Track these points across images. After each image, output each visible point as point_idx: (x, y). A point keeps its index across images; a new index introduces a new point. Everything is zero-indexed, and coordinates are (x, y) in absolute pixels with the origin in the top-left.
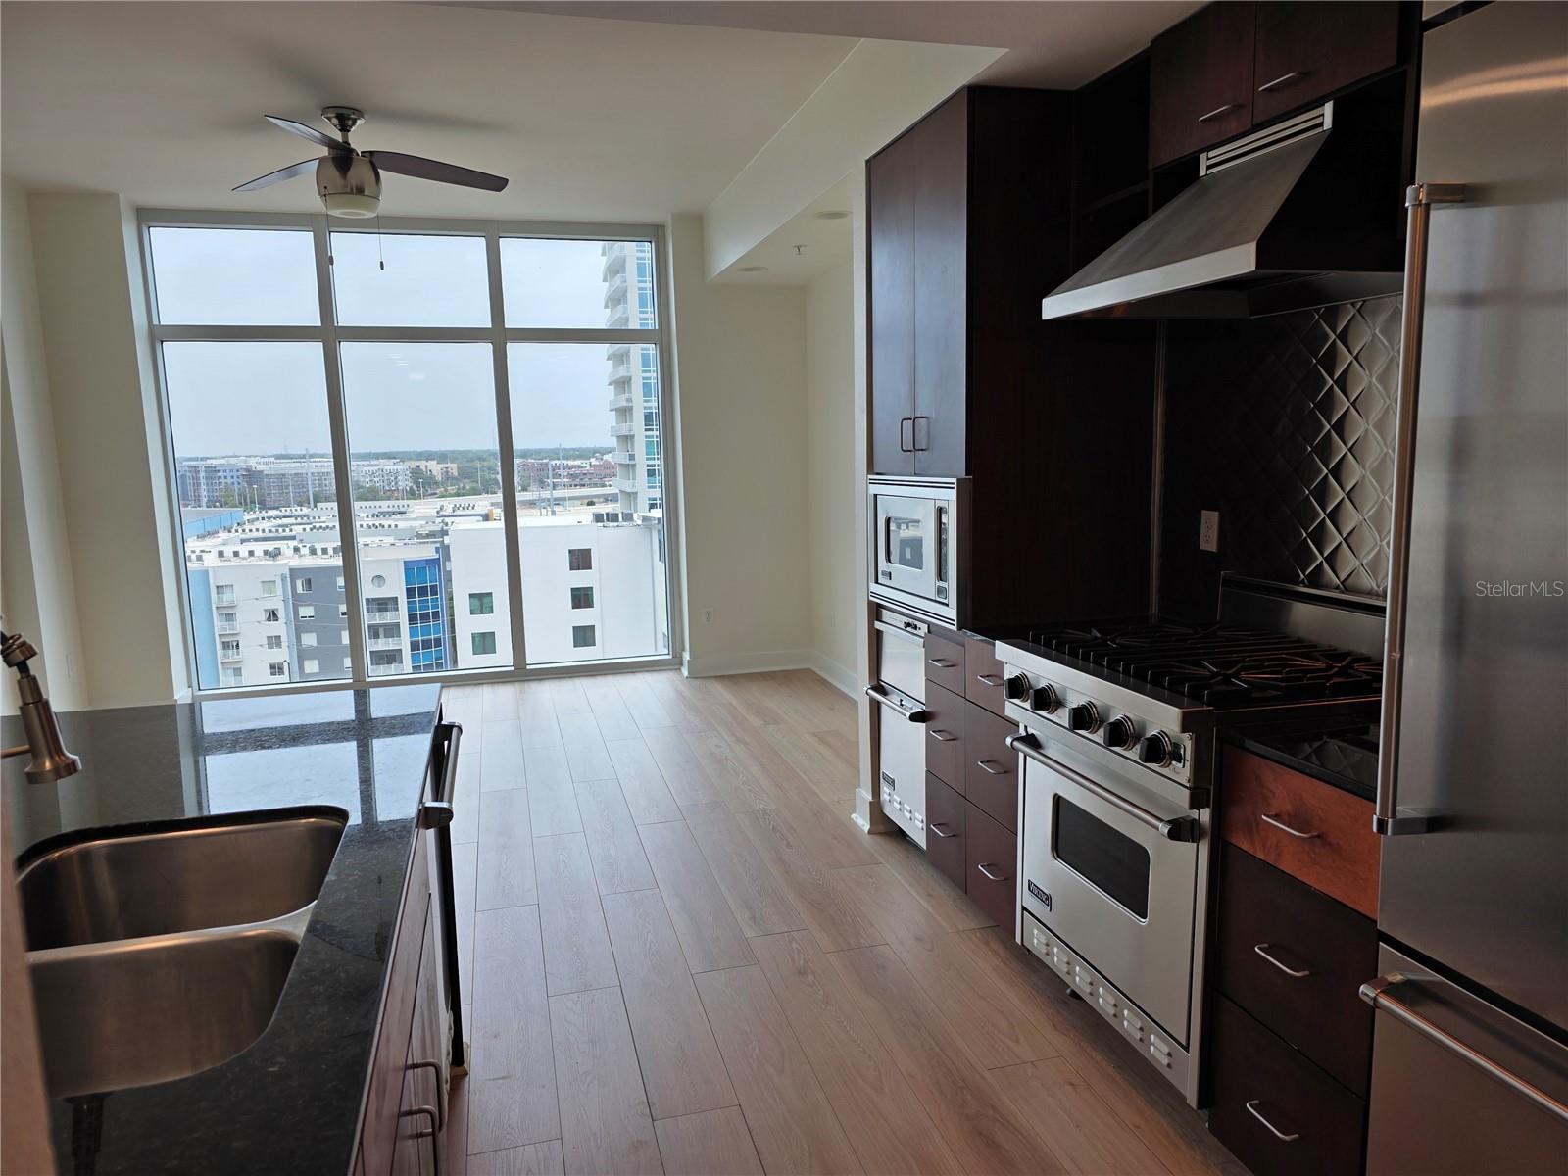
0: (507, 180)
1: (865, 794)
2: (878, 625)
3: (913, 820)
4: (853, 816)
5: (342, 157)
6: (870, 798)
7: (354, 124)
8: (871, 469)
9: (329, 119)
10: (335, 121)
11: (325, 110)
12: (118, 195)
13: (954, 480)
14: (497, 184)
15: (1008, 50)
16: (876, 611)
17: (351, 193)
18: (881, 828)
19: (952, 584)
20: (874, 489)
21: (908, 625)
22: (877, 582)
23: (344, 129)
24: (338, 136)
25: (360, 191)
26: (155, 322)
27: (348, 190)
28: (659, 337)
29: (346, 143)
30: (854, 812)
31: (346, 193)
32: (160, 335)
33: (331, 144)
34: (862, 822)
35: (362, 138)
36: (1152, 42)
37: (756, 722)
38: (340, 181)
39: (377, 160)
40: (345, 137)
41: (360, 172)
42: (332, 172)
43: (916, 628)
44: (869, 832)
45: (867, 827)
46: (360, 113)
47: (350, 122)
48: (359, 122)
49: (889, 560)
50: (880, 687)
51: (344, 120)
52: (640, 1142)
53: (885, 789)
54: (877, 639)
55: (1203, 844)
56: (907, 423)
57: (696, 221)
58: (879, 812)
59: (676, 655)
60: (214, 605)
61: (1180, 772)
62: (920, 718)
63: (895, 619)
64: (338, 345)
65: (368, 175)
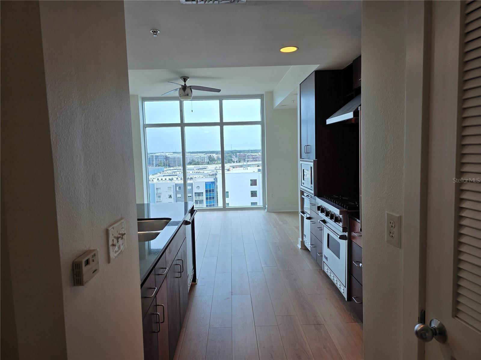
0: (221, 90)
1: (300, 239)
2: (303, 196)
3: (308, 245)
4: (298, 245)
5: (184, 88)
6: (301, 240)
8: (301, 158)
10: (183, 80)
11: (181, 77)
12: (138, 96)
13: (313, 160)
14: (219, 91)
15: (319, 65)
16: (302, 193)
18: (304, 248)
19: (313, 185)
20: (301, 162)
21: (307, 196)
22: (302, 185)
23: (185, 81)
24: (183, 83)
25: (188, 95)
26: (145, 123)
27: (185, 95)
28: (261, 123)
29: (185, 85)
31: (185, 96)
32: (146, 126)
33: (182, 85)
34: (299, 246)
35: (189, 83)
36: (353, 61)
37: (281, 223)
38: (184, 93)
39: (191, 88)
40: (185, 83)
41: (188, 90)
42: (182, 91)
43: (309, 196)
44: (300, 248)
46: (188, 78)
47: (186, 80)
48: (188, 80)
49: (304, 180)
50: (303, 212)
51: (185, 80)
52: (228, 298)
53: (304, 238)
54: (302, 200)
55: (347, 241)
56: (306, 146)
57: (271, 94)
58: (303, 243)
59: (264, 206)
60: (156, 193)
61: (341, 224)
62: (309, 218)
63: (305, 194)
64: (184, 127)
65: (190, 91)
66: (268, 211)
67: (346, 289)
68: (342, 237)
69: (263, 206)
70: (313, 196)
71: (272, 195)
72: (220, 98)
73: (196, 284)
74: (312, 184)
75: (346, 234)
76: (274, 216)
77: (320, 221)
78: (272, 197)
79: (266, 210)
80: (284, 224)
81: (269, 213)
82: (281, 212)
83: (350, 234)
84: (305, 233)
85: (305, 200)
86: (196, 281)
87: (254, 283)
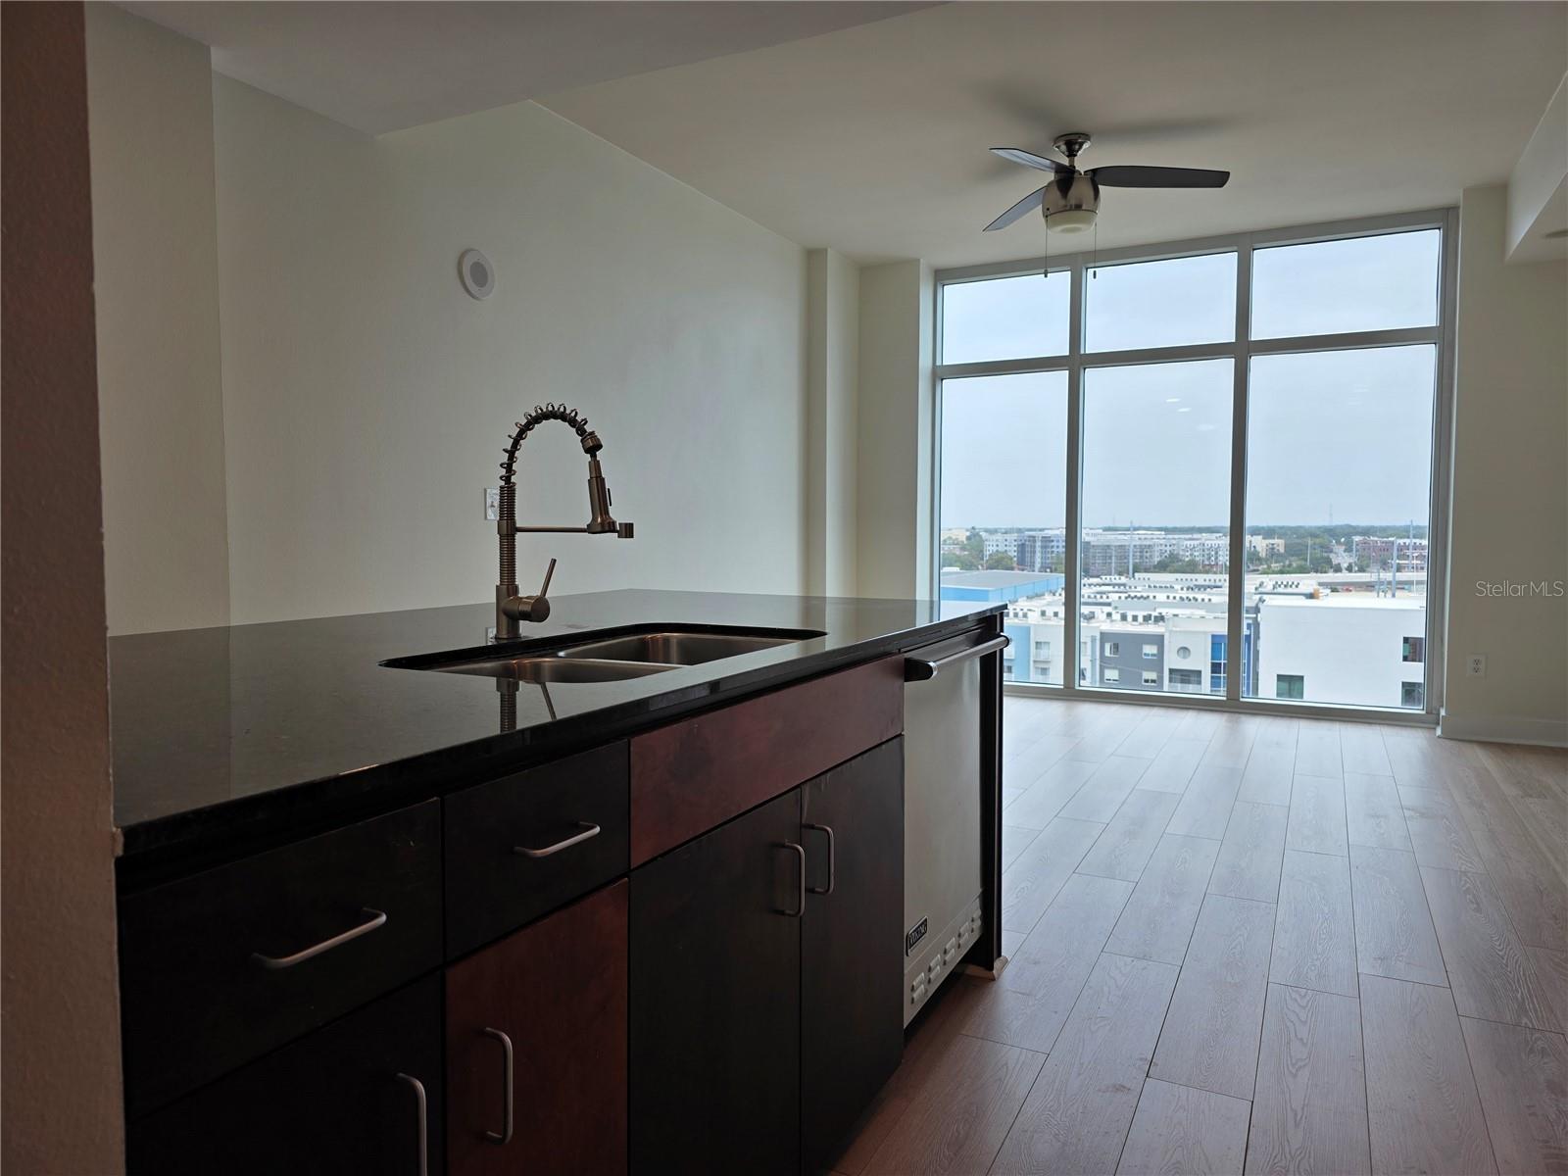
5: (1066, 178)
7: (1080, 149)
9: (1058, 147)
10: (1064, 148)
11: (1056, 140)
12: (918, 261)
14: (1220, 179)
17: (1070, 210)
23: (1072, 154)
24: (1065, 161)
25: (1078, 207)
26: (938, 363)
27: (1068, 208)
28: (1439, 334)
29: (1072, 166)
31: (1066, 211)
32: (940, 374)
33: (1059, 169)
35: (1086, 160)
37: (1514, 794)
38: (1062, 202)
39: (1098, 177)
40: (1072, 162)
41: (1080, 190)
42: (1056, 193)
46: (1087, 137)
47: (1077, 147)
48: (1085, 146)
51: (1072, 146)
52: (1120, 1088)
57: (1497, 195)
59: (1431, 709)
60: (1032, 659)
64: (1082, 371)
65: (1088, 191)
66: (1446, 736)
69: (1424, 712)
71: (1477, 662)
72: (1244, 243)
73: (993, 979)
76: (1482, 758)
78: (1477, 670)
79: (1439, 732)
80: (1531, 796)
81: (1447, 741)
82: (1518, 745)
86: (997, 964)
87: (1289, 1043)
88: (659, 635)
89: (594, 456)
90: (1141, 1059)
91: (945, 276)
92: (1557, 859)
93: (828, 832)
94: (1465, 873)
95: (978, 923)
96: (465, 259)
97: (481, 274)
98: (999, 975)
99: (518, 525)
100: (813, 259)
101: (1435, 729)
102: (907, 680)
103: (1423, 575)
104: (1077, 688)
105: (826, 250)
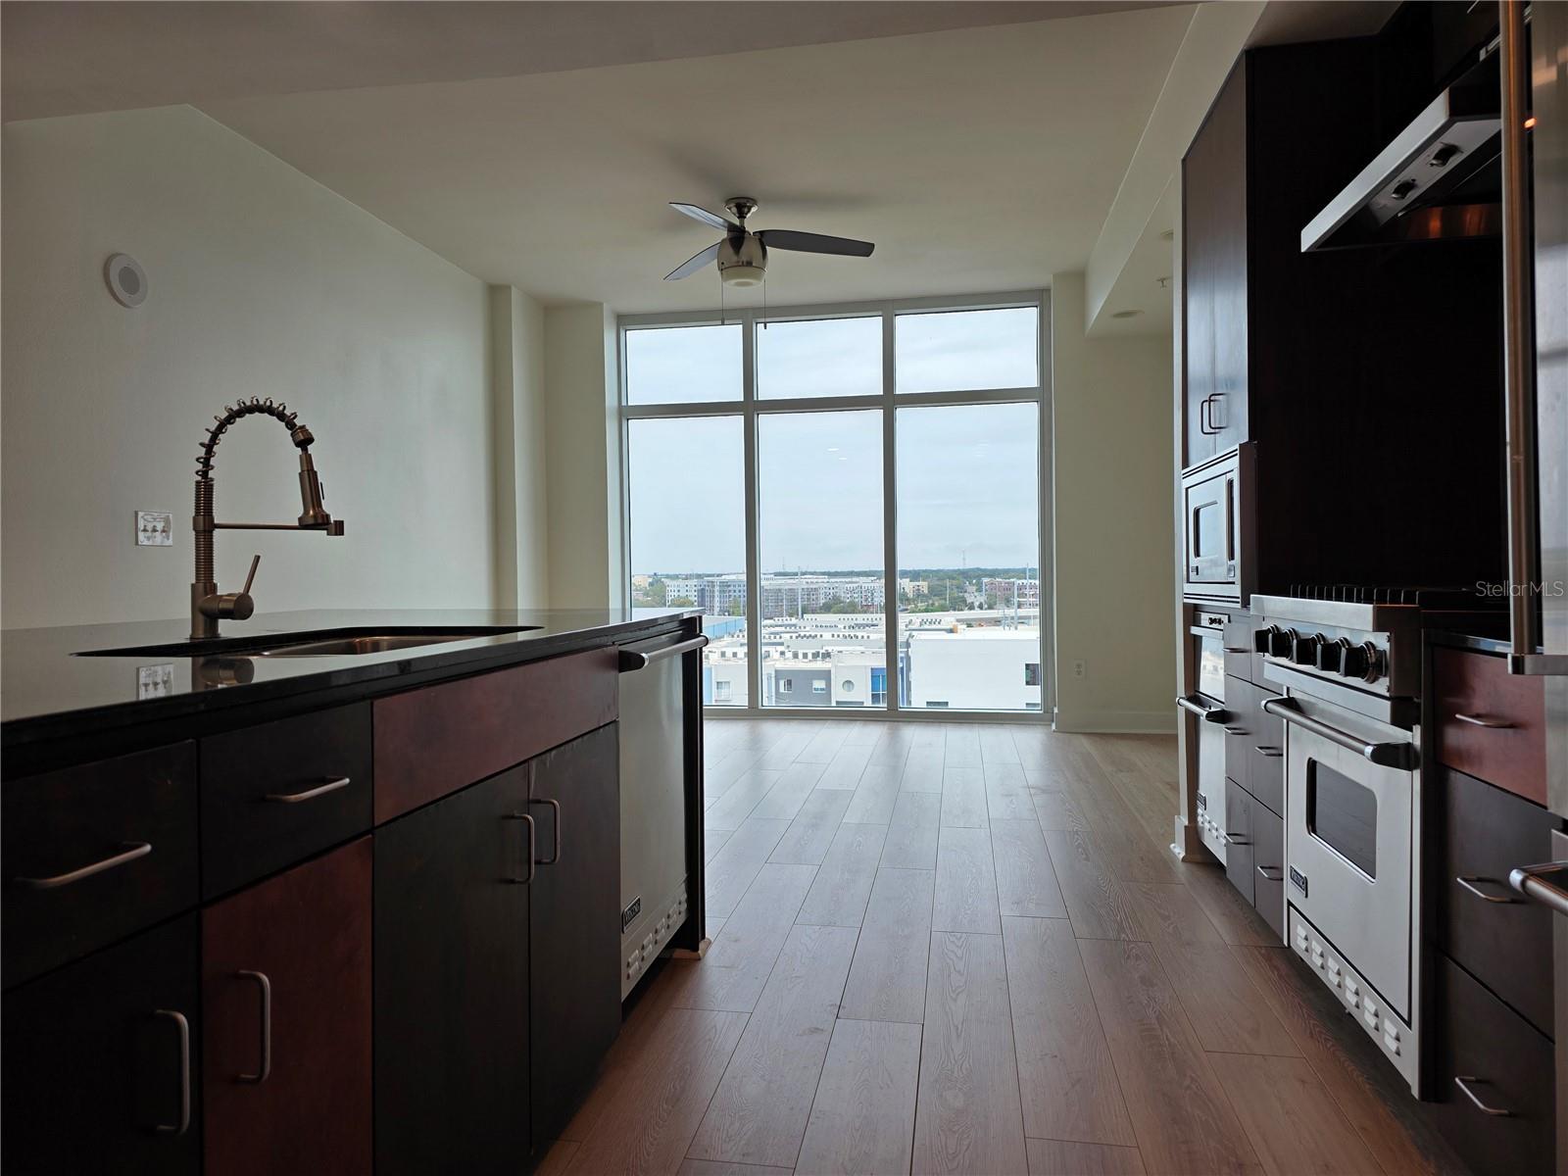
0: (873, 245)
1: (1183, 820)
2: (1195, 630)
3: (1216, 842)
4: (1172, 845)
5: (737, 236)
6: (1186, 824)
7: (749, 211)
8: (1186, 462)
9: (730, 209)
10: (734, 210)
11: (728, 202)
12: (601, 304)
13: (1237, 447)
14: (866, 249)
16: (1193, 615)
17: (743, 265)
18: (1198, 857)
19: (1238, 559)
20: (1187, 482)
21: (1213, 619)
22: (1188, 582)
23: (742, 216)
24: (737, 222)
25: (749, 264)
26: (624, 403)
27: (741, 264)
28: (1039, 394)
29: (742, 226)
30: (1174, 842)
31: (738, 266)
32: (627, 413)
33: (731, 228)
34: (1179, 850)
35: (754, 223)
37: (1108, 770)
38: (735, 258)
39: (765, 238)
40: (742, 223)
41: (750, 248)
42: (729, 250)
43: (1220, 622)
44: (1183, 860)
45: (1182, 854)
46: (755, 202)
47: (746, 210)
48: (754, 210)
49: (1197, 554)
50: (1195, 698)
51: (742, 207)
52: (816, 1030)
53: (1200, 811)
54: (1194, 646)
55: (1417, 774)
56: (1206, 405)
57: (1078, 279)
58: (1193, 835)
59: (1048, 710)
61: (1382, 686)
62: (1221, 717)
63: (1205, 618)
64: (756, 416)
65: (757, 251)
66: (1058, 730)
67: (1413, 1036)
68: (1386, 755)
69: (1043, 713)
70: (1239, 606)
71: (1079, 666)
72: (888, 308)
73: (700, 959)
74: (1231, 556)
75: (1414, 737)
76: (1085, 744)
77: (1270, 705)
78: (1079, 673)
79: (1054, 727)
80: (1121, 771)
81: (1062, 735)
82: (1112, 734)
83: (1432, 737)
84: (1202, 792)
85: (1205, 643)
86: (702, 945)
87: (949, 976)
88: (368, 639)
89: (305, 450)
90: (832, 1005)
91: (627, 321)
92: (1142, 817)
93: (553, 804)
94: (1077, 832)
95: (684, 906)
96: (113, 264)
97: (131, 280)
98: (704, 955)
99: (216, 522)
100: (496, 295)
101: (1051, 725)
102: (620, 671)
103: (1036, 611)
104: (760, 707)
105: (509, 288)
